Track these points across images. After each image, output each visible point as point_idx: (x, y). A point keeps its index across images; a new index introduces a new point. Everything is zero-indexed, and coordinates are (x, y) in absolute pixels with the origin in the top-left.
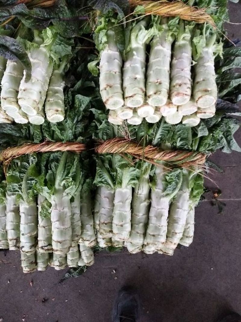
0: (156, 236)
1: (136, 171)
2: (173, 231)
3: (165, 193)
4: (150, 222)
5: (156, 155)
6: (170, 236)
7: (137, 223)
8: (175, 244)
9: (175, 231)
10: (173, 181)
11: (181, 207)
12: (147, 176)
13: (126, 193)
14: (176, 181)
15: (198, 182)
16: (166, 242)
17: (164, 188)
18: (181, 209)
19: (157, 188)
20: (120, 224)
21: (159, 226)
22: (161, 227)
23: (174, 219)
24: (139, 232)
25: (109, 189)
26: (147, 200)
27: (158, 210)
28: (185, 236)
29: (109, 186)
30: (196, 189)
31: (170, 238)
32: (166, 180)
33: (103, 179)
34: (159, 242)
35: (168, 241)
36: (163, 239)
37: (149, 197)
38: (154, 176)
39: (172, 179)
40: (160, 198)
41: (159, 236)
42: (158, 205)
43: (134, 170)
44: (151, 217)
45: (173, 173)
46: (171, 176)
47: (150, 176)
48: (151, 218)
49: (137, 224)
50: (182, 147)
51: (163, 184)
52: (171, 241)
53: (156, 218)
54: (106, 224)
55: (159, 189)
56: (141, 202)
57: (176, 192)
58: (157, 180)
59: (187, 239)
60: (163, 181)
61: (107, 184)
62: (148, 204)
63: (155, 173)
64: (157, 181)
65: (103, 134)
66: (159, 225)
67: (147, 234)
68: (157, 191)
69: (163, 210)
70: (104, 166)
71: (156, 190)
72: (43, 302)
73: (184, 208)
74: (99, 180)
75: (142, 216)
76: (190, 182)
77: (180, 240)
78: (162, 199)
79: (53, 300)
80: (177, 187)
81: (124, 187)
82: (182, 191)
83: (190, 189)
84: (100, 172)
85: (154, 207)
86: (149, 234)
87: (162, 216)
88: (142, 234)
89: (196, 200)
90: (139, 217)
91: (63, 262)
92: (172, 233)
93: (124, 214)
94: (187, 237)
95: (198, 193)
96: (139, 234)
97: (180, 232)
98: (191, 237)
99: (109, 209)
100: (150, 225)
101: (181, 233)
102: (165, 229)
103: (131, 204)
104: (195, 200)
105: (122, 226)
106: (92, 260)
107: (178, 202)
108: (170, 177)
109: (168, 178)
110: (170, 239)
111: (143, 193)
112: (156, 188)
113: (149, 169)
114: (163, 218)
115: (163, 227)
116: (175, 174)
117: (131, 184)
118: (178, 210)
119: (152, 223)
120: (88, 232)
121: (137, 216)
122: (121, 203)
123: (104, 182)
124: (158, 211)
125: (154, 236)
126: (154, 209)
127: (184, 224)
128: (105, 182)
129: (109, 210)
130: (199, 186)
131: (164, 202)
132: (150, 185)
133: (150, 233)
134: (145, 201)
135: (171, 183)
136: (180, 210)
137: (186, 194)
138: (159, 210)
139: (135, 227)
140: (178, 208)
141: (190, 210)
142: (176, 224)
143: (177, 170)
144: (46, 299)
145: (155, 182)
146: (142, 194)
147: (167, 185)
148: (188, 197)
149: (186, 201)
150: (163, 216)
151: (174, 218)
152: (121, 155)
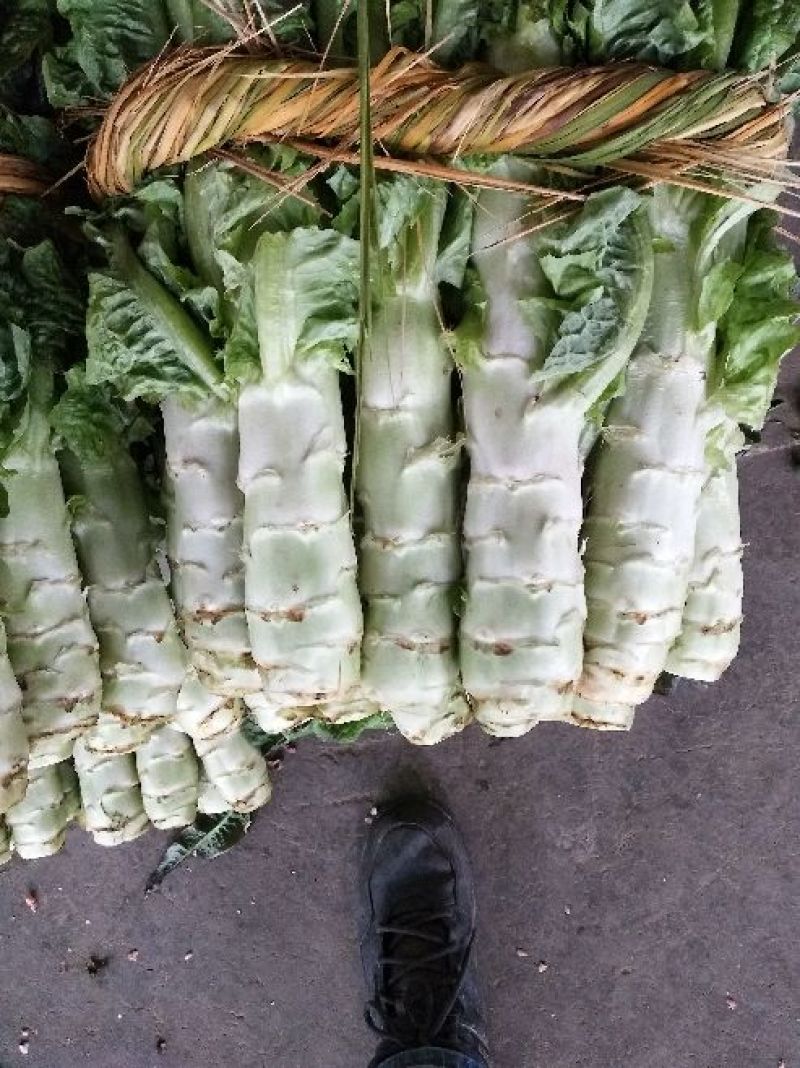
0: (518, 650)
1: (337, 254)
2: (621, 607)
3: (548, 376)
4: (473, 571)
5: (455, 115)
6: (608, 636)
7: (391, 589)
8: (641, 678)
9: (631, 604)
10: (597, 285)
11: (656, 457)
12: (420, 290)
13: (296, 411)
14: (614, 284)
15: (759, 278)
16: (586, 673)
17: (538, 341)
18: (660, 465)
19: (493, 352)
20: (284, 608)
21: (532, 588)
22: (543, 593)
23: (622, 533)
24: (415, 640)
25: (202, 407)
26: (442, 442)
27: (512, 489)
28: (692, 628)
29: (197, 389)
30: (750, 324)
31: (610, 652)
32: (546, 289)
33: (148, 348)
34: (536, 683)
35: (593, 669)
36: (564, 664)
37: (454, 420)
38: (466, 285)
39: (586, 272)
40: (521, 415)
41: (538, 650)
42: (508, 457)
43: (327, 248)
44: (480, 538)
45: (586, 229)
46: (577, 252)
47: (444, 288)
48: (476, 545)
49: (395, 596)
50: (632, 42)
51: (527, 320)
52: (612, 665)
53: (503, 543)
54: (216, 618)
55: (505, 355)
56: (406, 460)
57: (618, 358)
58: (484, 298)
59: (709, 639)
60: (524, 293)
61: (182, 380)
62: (453, 463)
63: (471, 264)
64: (488, 307)
65: (101, 50)
66: (528, 580)
67: (465, 645)
68: (499, 373)
69: (545, 486)
70: (143, 261)
71: (491, 366)
72: (92, 970)
73: (676, 462)
74: (130, 357)
75: (421, 540)
76: (707, 283)
77: (670, 650)
78: (530, 419)
79: (133, 958)
80: (621, 322)
81: (278, 372)
82: (654, 358)
83: (709, 331)
84: (124, 304)
85: (491, 478)
86: (477, 645)
87: (542, 521)
88: (437, 648)
89: (752, 402)
90: (401, 554)
91: (130, 812)
92: (614, 620)
93: (300, 544)
94: (706, 630)
95: (764, 353)
96: (414, 653)
97: (665, 606)
98: (731, 627)
99: (221, 529)
100: (478, 587)
101: (671, 609)
102: (571, 597)
103: (347, 476)
104: (744, 398)
105: (296, 616)
106: (256, 786)
107: (638, 427)
108: (569, 260)
109: (554, 268)
110: (608, 658)
111: (409, 401)
112: (489, 357)
113: (427, 234)
114: (550, 533)
115: (557, 588)
116: (598, 229)
117: (322, 345)
118: (637, 476)
119: (482, 578)
120: (143, 677)
121: (389, 548)
122: (274, 481)
123: (161, 365)
124: (516, 493)
125: (503, 650)
126: (492, 486)
127: (685, 560)
128: (169, 370)
129: (221, 535)
130: (766, 300)
131: (550, 434)
132: (450, 337)
133: (480, 638)
134: (426, 446)
135: (583, 297)
136: (654, 475)
137: (687, 371)
138: (522, 490)
139: (386, 612)
140: (641, 465)
141: (714, 474)
142: (634, 566)
143: (612, 200)
144: (102, 956)
145: (477, 313)
146: (407, 410)
147: (554, 321)
148: (700, 386)
149: (690, 417)
150: (548, 525)
151: (621, 527)
152: (230, 164)
